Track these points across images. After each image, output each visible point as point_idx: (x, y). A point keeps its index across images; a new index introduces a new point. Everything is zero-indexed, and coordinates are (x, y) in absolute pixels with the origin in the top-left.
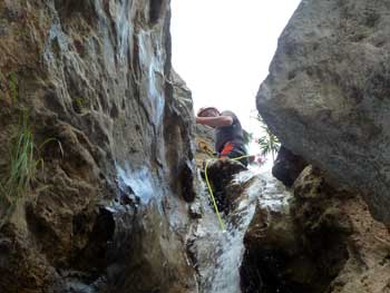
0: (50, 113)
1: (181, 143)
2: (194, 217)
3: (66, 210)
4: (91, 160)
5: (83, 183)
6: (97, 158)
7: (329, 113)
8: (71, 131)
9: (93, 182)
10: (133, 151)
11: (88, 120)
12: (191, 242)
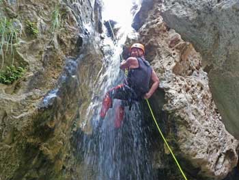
0: (64, 3)
1: (99, 14)
2: (102, 38)
3: (69, 37)
4: (75, 20)
5: (73, 28)
6: (77, 19)
7: (188, 17)
8: (70, 10)
9: (76, 27)
10: (87, 17)
11: (75, 6)
12: (102, 47)
